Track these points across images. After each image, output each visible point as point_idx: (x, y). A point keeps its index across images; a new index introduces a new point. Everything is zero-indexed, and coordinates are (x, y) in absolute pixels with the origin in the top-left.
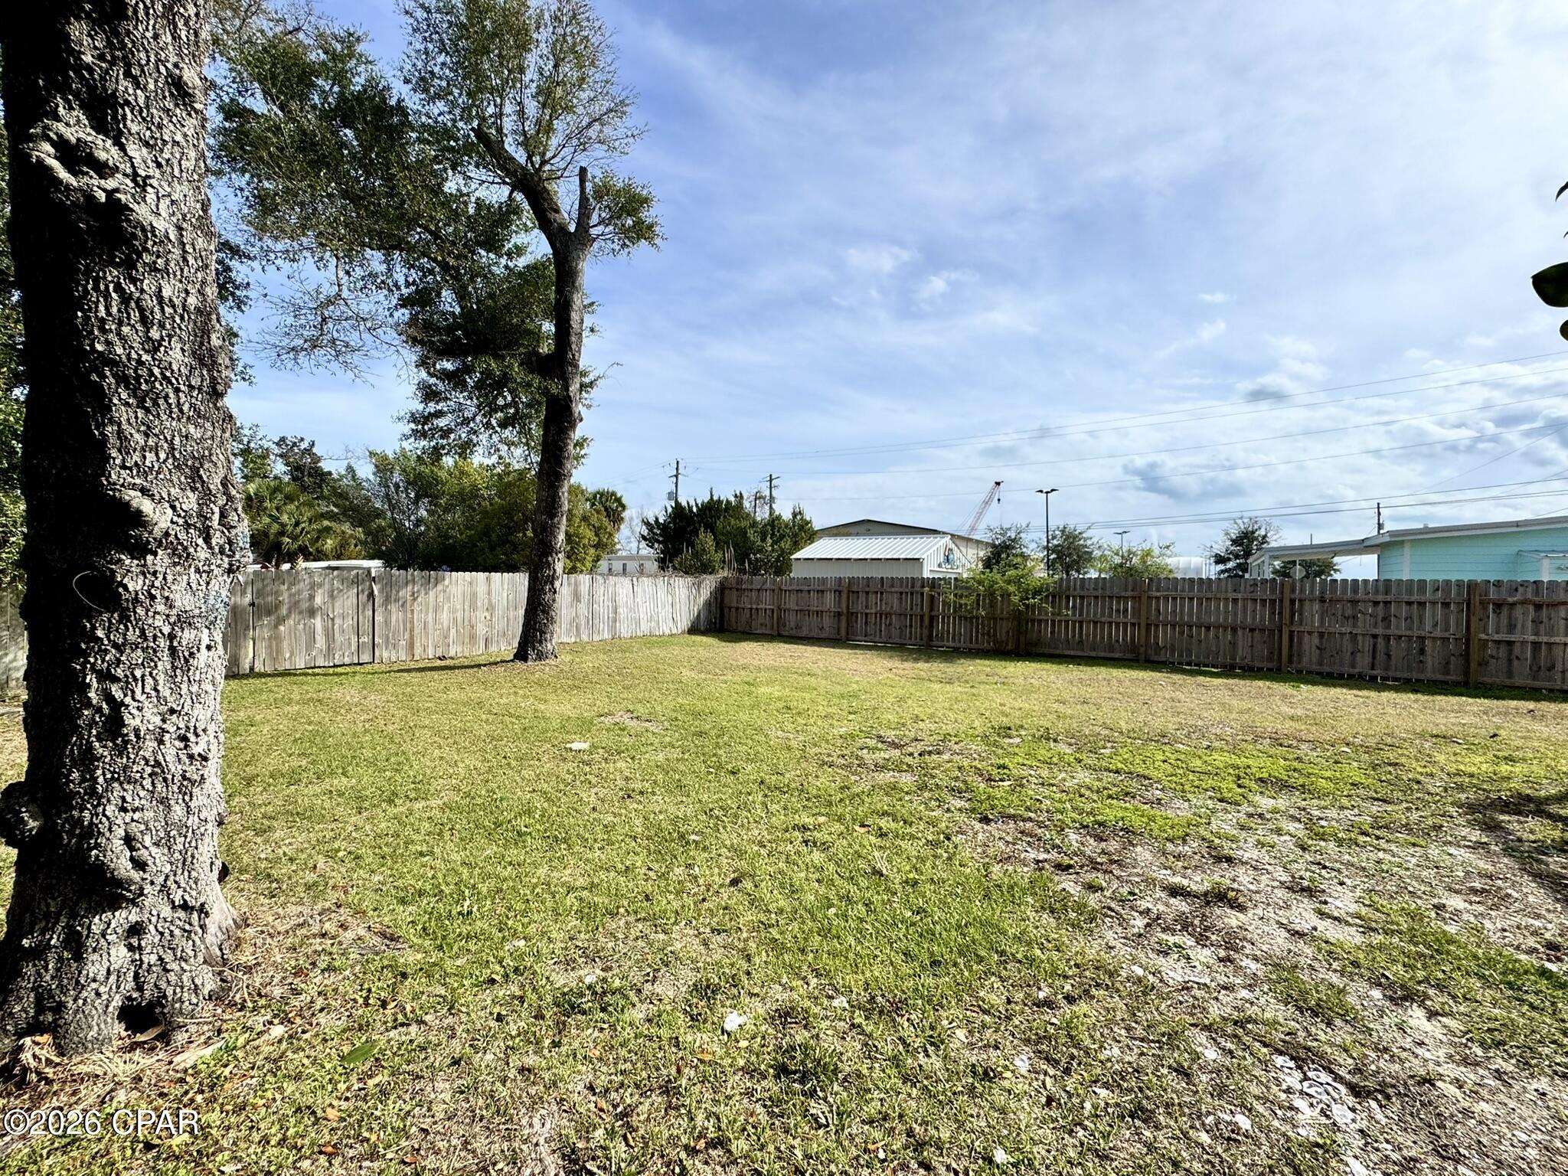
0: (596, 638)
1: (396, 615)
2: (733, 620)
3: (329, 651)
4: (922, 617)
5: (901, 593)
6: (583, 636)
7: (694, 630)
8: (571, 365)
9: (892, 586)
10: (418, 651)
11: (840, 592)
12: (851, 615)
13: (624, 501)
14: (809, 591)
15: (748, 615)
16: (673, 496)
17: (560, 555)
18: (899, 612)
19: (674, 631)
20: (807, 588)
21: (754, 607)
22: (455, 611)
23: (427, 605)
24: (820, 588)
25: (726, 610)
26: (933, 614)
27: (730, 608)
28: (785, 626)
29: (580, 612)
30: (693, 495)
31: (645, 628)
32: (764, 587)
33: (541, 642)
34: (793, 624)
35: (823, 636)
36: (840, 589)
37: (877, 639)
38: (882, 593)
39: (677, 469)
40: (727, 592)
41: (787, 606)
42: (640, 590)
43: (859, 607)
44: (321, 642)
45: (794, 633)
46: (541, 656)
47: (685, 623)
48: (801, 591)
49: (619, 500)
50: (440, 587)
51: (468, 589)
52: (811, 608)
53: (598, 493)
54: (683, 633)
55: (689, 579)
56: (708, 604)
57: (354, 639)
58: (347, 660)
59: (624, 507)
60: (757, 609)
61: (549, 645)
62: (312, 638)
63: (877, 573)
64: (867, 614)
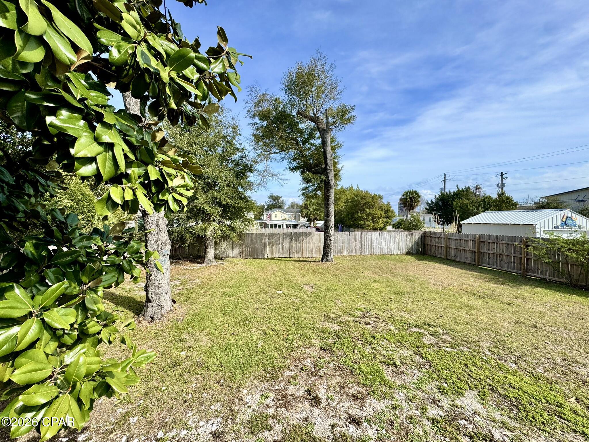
0: (363, 254)
1: (299, 245)
2: (429, 250)
3: (283, 254)
4: (521, 258)
5: (508, 244)
6: (358, 253)
7: (408, 253)
8: (329, 170)
9: (503, 240)
10: (304, 255)
11: (475, 241)
12: (480, 254)
13: (420, 194)
14: (460, 240)
15: (435, 249)
16: (443, 189)
17: (332, 229)
18: (506, 254)
19: (399, 253)
20: (459, 238)
21: (437, 245)
22: (314, 244)
23: (307, 242)
24: (465, 239)
25: (426, 246)
26: (528, 257)
27: (428, 245)
28: (450, 255)
29: (357, 245)
30: (451, 188)
31: (384, 251)
32: (441, 236)
33: (327, 256)
34: (453, 255)
35: (467, 262)
36: (475, 240)
37: (494, 267)
38: (497, 243)
39: (445, 177)
40: (426, 238)
41: (451, 246)
42: (382, 237)
43: (485, 250)
44: (281, 251)
45: (453, 258)
46: (327, 261)
47: (404, 250)
48: (457, 240)
49: (417, 194)
50: (310, 237)
51: (318, 237)
52: (461, 248)
53: (408, 192)
54: (403, 254)
55: (407, 233)
56: (417, 243)
57: (288, 251)
58: (287, 256)
59: (419, 196)
60: (438, 246)
61: (330, 257)
62: (279, 250)
63: (494, 232)
64: (489, 254)
